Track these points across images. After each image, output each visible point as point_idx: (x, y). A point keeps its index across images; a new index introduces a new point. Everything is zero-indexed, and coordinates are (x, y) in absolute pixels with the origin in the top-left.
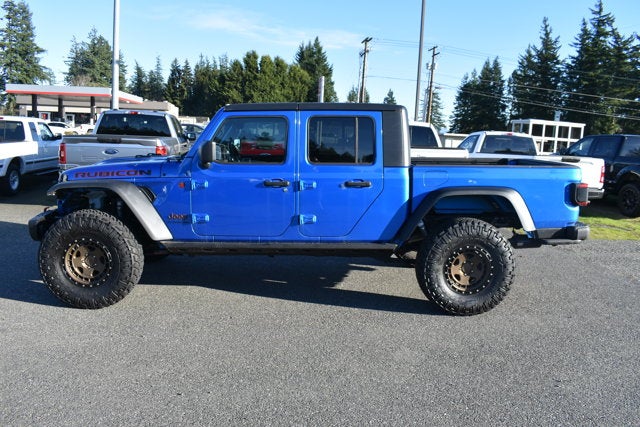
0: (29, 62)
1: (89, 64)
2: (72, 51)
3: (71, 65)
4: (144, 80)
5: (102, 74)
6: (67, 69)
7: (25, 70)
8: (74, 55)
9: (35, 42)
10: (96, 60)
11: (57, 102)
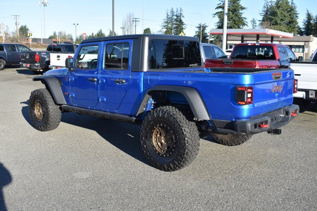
0: (236, 15)
1: (274, 14)
2: (264, 7)
3: (264, 15)
4: (312, 22)
5: (282, 20)
6: (261, 18)
7: (234, 21)
8: (265, 9)
9: (240, 4)
10: (279, 12)
11: (240, 38)
